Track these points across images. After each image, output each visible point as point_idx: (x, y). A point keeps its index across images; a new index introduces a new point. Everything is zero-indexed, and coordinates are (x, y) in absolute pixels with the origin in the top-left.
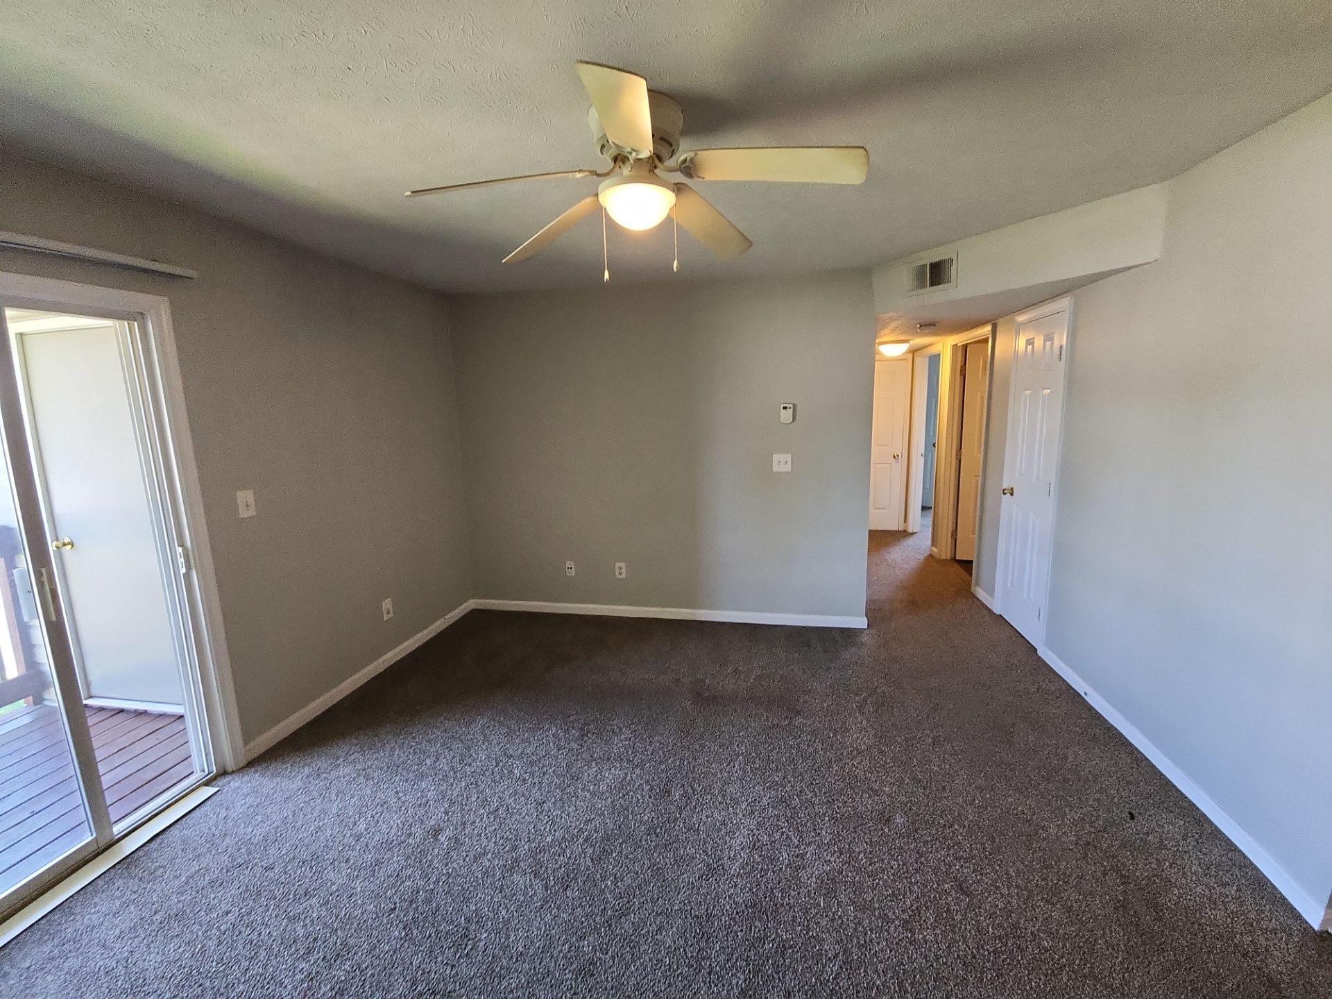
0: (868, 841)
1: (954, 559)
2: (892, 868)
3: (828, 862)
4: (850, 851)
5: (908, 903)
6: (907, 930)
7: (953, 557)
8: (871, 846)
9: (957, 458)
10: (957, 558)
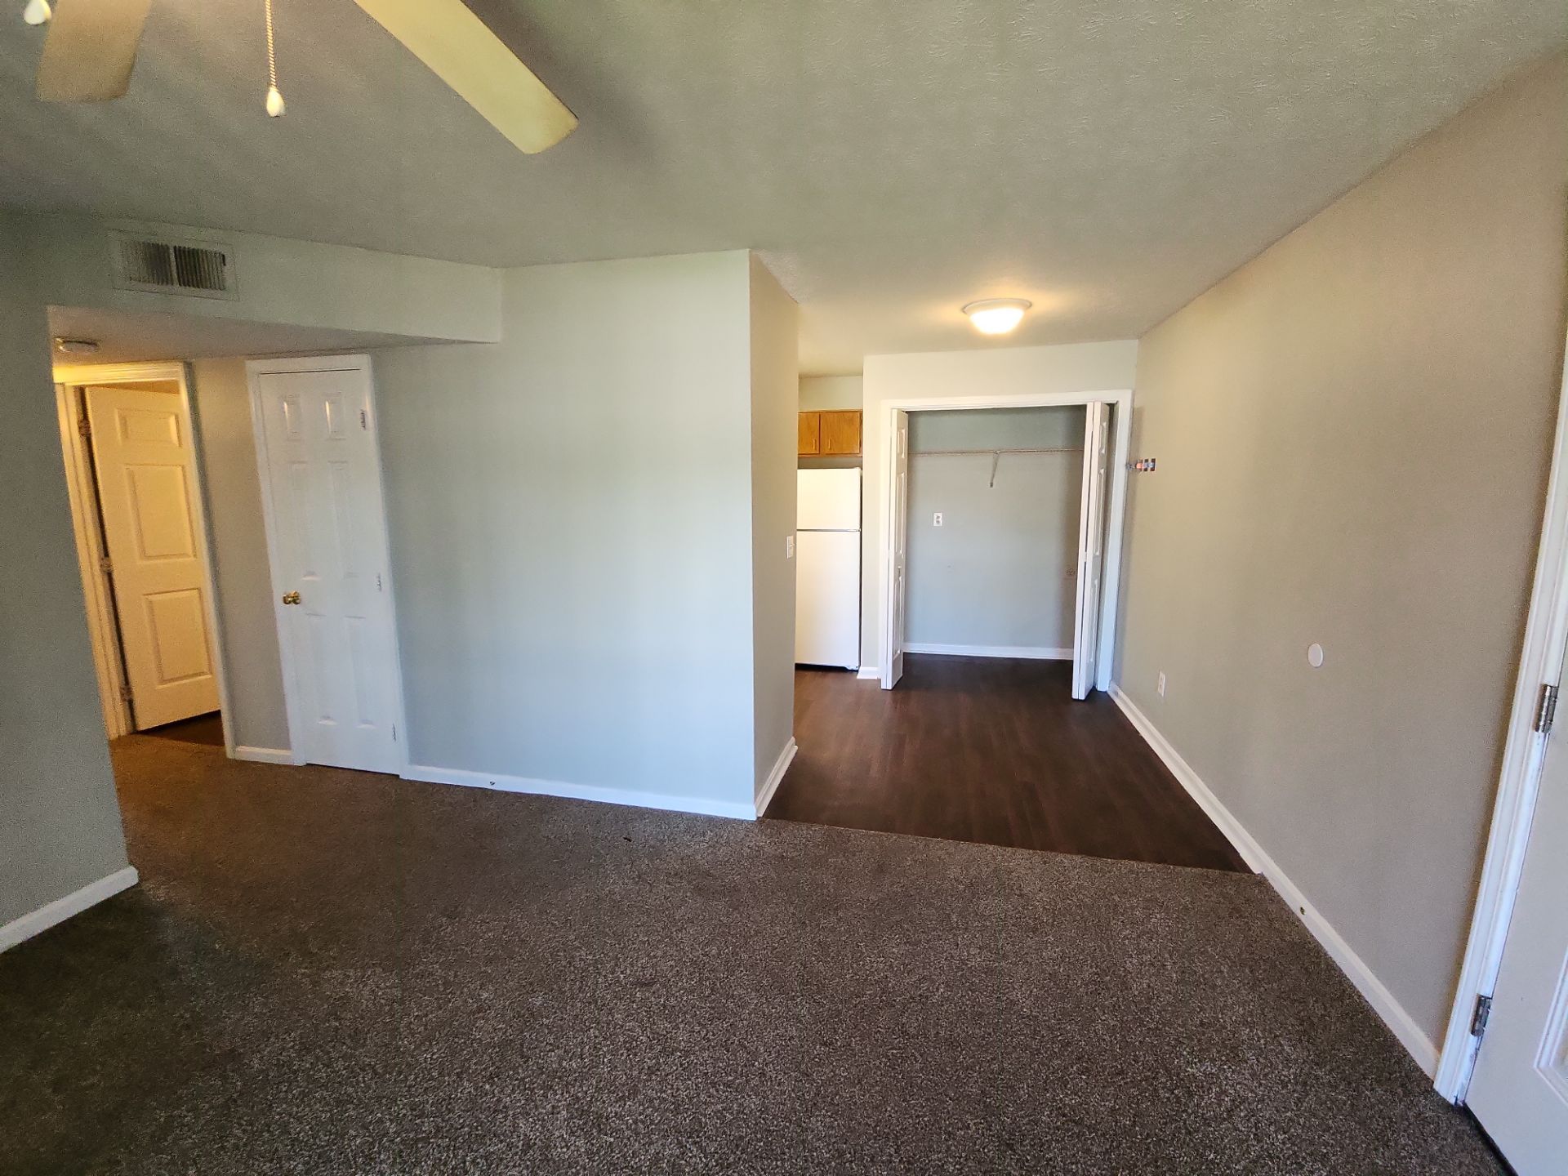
0: (549, 1047)
1: (135, 731)
2: (596, 1037)
3: (554, 1111)
4: (553, 1074)
5: (644, 1039)
6: (672, 1054)
7: (131, 729)
8: (558, 1048)
9: (103, 571)
10: (143, 727)
